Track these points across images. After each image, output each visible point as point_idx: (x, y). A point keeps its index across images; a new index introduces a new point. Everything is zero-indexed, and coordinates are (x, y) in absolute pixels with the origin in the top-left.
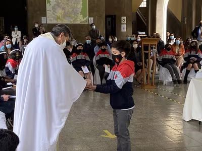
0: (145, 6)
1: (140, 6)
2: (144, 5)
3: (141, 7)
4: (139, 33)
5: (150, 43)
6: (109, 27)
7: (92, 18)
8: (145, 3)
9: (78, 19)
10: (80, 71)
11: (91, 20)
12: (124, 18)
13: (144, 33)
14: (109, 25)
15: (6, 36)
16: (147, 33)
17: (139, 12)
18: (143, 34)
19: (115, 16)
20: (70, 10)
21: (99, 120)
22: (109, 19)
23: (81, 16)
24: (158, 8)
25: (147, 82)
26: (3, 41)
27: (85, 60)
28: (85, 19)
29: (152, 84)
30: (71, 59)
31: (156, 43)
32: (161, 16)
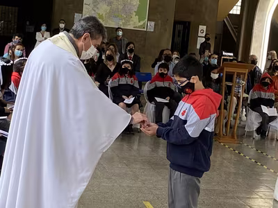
0: (238, 13)
1: (231, 12)
2: (236, 10)
3: (233, 14)
4: (224, 53)
5: (236, 70)
6: (178, 40)
7: (153, 23)
8: (239, 8)
9: (131, 23)
10: (121, 104)
11: (151, 26)
12: (203, 28)
13: (232, 54)
14: (179, 36)
15: (17, 37)
16: (236, 55)
17: (227, 20)
18: (230, 56)
19: (189, 23)
20: (120, 7)
21: (139, 184)
22: (180, 27)
23: (135, 19)
24: (257, 18)
25: (226, 132)
26: (11, 44)
27: (133, 86)
28: (142, 23)
29: (233, 137)
30: (110, 83)
31: (247, 71)
32: (261, 31)
